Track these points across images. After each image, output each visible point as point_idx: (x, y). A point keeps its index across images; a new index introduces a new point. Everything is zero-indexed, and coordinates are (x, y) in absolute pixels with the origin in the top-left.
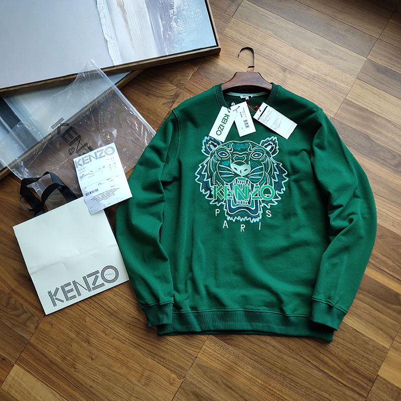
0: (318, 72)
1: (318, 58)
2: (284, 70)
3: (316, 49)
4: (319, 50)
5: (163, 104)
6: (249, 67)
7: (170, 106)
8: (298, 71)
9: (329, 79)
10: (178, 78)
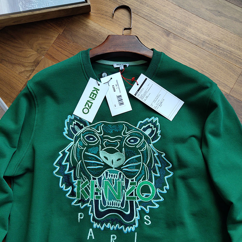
0: (209, 36)
1: (209, 20)
2: (168, 33)
3: (207, 9)
4: (210, 10)
5: (20, 73)
6: (125, 29)
7: (28, 75)
8: (185, 35)
9: (222, 45)
10: (40, 42)
